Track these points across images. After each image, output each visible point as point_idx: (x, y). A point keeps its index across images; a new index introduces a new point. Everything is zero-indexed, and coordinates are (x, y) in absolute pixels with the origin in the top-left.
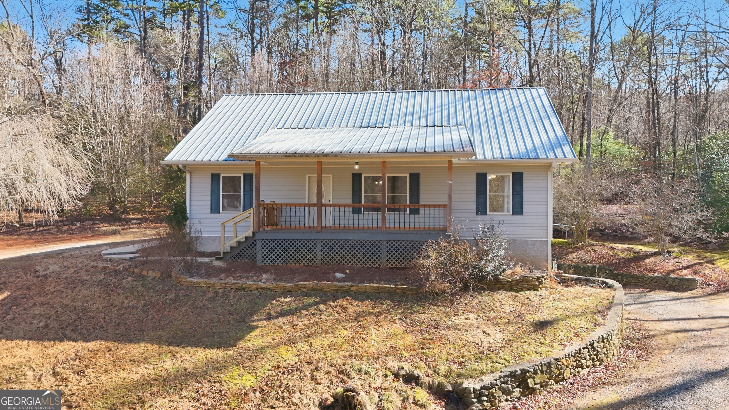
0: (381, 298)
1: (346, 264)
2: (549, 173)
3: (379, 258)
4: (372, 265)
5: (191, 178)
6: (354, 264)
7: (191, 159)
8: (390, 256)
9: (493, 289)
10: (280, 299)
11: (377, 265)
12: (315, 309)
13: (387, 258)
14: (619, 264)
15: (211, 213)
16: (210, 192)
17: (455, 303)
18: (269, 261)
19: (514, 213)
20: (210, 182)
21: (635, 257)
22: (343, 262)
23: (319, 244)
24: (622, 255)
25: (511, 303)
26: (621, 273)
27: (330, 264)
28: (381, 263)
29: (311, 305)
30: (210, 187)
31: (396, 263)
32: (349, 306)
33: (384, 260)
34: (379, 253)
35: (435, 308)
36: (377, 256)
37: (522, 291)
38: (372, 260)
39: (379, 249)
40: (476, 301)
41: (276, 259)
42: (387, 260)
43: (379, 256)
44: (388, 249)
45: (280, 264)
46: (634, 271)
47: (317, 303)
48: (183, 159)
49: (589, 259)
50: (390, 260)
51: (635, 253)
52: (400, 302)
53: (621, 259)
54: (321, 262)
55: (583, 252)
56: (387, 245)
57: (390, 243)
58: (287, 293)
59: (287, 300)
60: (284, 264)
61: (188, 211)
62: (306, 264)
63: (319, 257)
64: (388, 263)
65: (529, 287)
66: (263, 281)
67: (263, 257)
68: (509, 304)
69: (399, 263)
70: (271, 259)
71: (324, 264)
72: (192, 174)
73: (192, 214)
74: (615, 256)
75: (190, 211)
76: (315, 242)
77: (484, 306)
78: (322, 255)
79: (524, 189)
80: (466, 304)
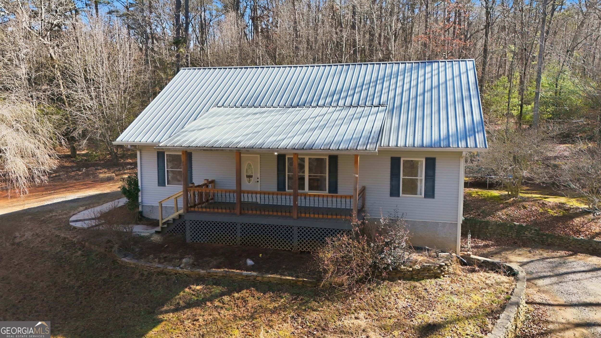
0: (281, 290)
1: (262, 246)
2: (461, 159)
3: (291, 242)
4: (285, 248)
5: (141, 155)
6: (269, 247)
7: (137, 140)
8: (301, 241)
9: (392, 279)
10: (192, 286)
11: (289, 248)
12: (219, 301)
13: (299, 243)
14: (547, 222)
15: (159, 186)
16: (157, 167)
17: (350, 298)
18: (197, 240)
19: (426, 196)
20: (156, 159)
21: (564, 216)
22: (260, 244)
23: (239, 227)
24: (551, 212)
25: (407, 296)
26: (547, 234)
27: (248, 245)
28: (293, 246)
29: (216, 296)
30: (156, 163)
31: (307, 247)
32: (250, 299)
33: (295, 243)
34: (291, 238)
35: (330, 303)
36: (289, 240)
37: (423, 279)
38: (285, 244)
39: (291, 234)
40: (372, 295)
41: (202, 238)
42: (299, 245)
43: (291, 240)
44: (299, 234)
45: (206, 242)
46: (559, 232)
47: (223, 294)
48: (131, 140)
49: (517, 216)
50: (301, 245)
51: (565, 210)
52: (298, 295)
53: (550, 217)
54: (241, 242)
55: (513, 208)
56: (299, 230)
57: (301, 229)
58: (199, 280)
59: (198, 287)
60: (209, 242)
61: (140, 184)
62: (228, 244)
63: (239, 239)
64: (299, 247)
65: (431, 275)
66: (181, 266)
67: (191, 236)
68: (404, 298)
69: (309, 247)
70: (198, 238)
71: (243, 244)
72: (142, 151)
73: (143, 187)
74: (544, 213)
75: (142, 183)
76: (235, 224)
77: (378, 302)
78: (241, 237)
79: (436, 174)
80: (361, 299)
